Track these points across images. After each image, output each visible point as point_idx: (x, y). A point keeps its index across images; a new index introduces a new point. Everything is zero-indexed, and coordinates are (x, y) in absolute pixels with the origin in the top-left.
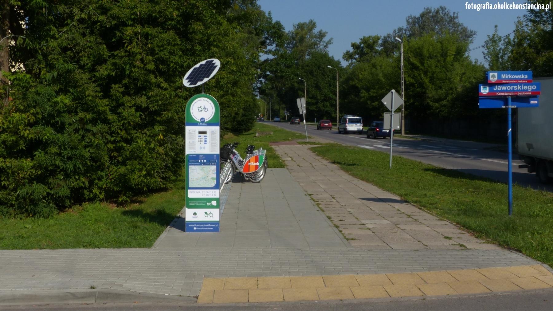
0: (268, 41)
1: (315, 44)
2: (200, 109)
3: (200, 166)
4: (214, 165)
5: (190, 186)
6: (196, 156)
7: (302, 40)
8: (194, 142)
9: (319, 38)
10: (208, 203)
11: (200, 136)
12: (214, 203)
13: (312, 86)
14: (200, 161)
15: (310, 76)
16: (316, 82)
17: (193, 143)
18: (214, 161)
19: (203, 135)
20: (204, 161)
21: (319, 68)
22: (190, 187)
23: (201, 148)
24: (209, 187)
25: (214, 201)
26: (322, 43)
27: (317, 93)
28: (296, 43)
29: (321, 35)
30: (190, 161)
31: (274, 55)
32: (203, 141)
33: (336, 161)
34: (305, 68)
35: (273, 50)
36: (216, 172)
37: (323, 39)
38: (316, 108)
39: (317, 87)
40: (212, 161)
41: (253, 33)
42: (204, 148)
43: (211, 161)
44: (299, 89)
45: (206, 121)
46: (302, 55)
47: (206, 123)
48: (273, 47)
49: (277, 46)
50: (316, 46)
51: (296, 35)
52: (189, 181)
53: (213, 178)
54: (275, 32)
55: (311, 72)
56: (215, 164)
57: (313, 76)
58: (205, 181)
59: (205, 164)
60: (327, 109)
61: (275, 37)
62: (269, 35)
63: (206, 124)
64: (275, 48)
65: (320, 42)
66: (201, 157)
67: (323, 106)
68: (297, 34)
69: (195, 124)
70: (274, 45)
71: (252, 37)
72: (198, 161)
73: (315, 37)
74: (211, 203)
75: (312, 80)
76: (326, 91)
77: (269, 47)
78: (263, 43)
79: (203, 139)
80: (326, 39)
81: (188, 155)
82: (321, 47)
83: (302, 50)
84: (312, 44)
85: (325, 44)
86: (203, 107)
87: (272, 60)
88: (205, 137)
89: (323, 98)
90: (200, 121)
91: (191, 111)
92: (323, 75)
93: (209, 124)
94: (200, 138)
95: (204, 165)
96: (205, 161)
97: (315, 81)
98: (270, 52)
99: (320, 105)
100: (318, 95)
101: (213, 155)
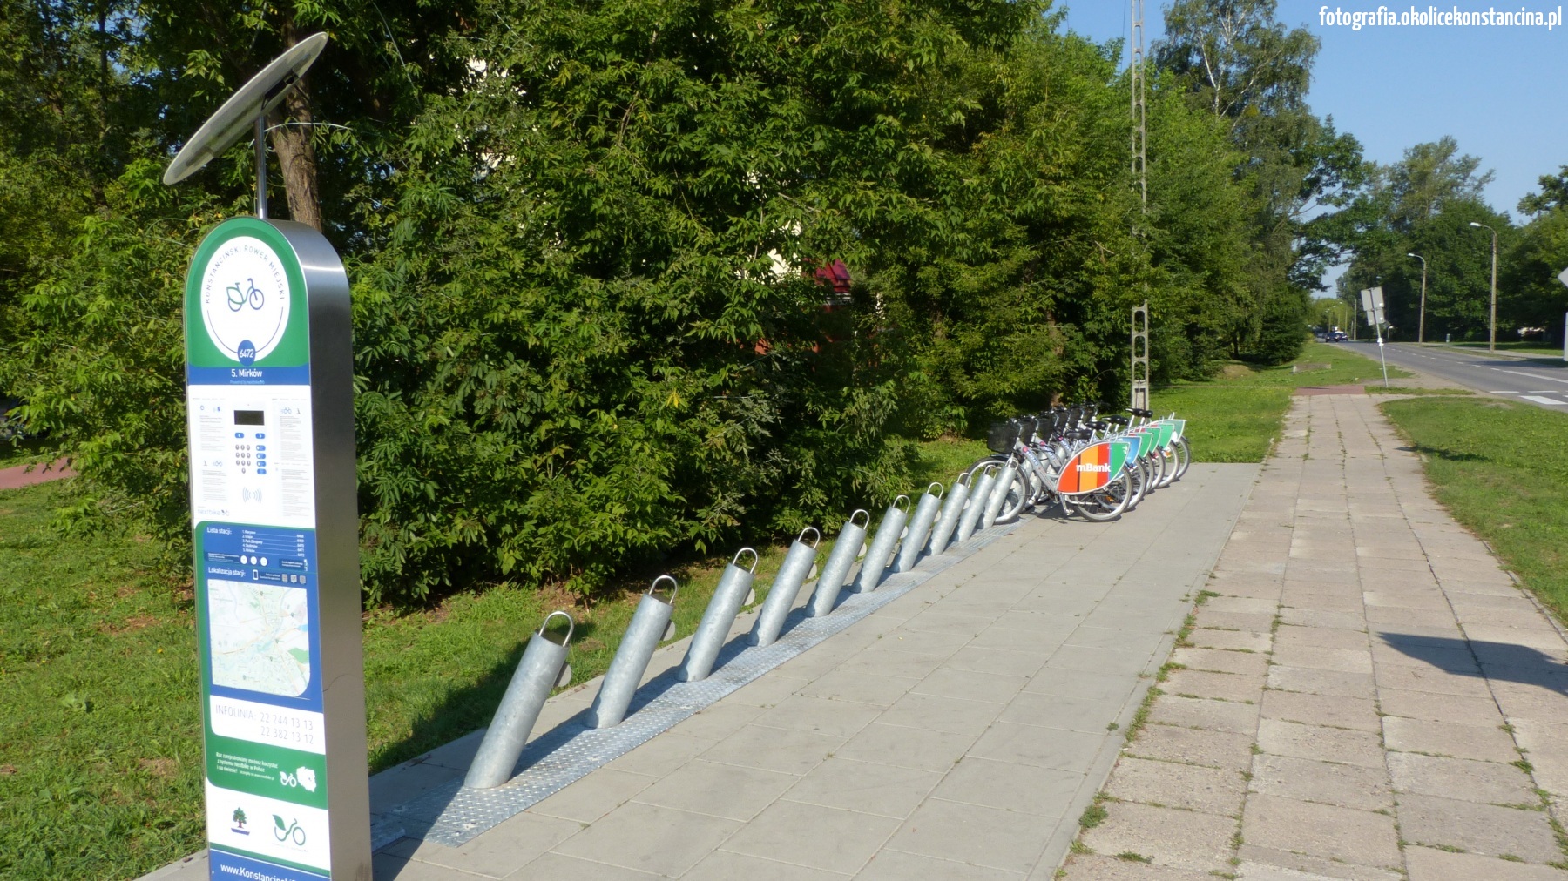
0: (1325, 178)
1: (1454, 184)
2: (236, 296)
3: (245, 585)
4: (298, 585)
5: (218, 679)
6: (227, 532)
7: (1422, 178)
8: (219, 463)
9: (1463, 171)
10: (283, 775)
11: (242, 436)
12: (307, 778)
13: (1442, 270)
14: (244, 560)
15: (1437, 250)
16: (1450, 261)
17: (218, 468)
18: (298, 565)
19: (250, 430)
20: (259, 563)
21: (1458, 231)
22: (216, 682)
23: (246, 495)
24: (284, 693)
25: (308, 767)
26: (1468, 181)
27: (1453, 283)
28: (1409, 186)
29: (1467, 166)
30: (211, 555)
31: (1338, 205)
32: (254, 460)
33: (1423, 443)
34: (1428, 233)
35: (1337, 195)
36: (305, 621)
37: (1472, 174)
38: (1450, 313)
39: (1454, 271)
40: (291, 564)
41: (1287, 162)
42: (259, 496)
43: (285, 563)
44: (1413, 276)
45: (258, 357)
46: (1423, 210)
47: (258, 369)
48: (1337, 190)
49: (1345, 185)
50: (1455, 189)
51: (1410, 170)
52: (214, 655)
53: (295, 652)
54: (1340, 159)
55: (1441, 242)
56: (303, 580)
57: (1444, 248)
58: (268, 661)
59: (264, 577)
60: (1476, 314)
61: (1340, 169)
62: (1326, 165)
63: (260, 374)
64: (1341, 191)
65: (1464, 179)
66: (250, 543)
67: (1467, 309)
68: (1411, 167)
69: (221, 374)
70: (1339, 185)
71: (1284, 171)
72: (238, 560)
73: (1456, 171)
74: (295, 776)
75: (1442, 258)
76: (1475, 278)
77: (1327, 190)
78: (1314, 183)
79: (254, 452)
80: (1478, 173)
81: (204, 525)
82: (1467, 189)
83: (1422, 199)
84: (1446, 185)
85: (1476, 183)
86: (245, 287)
87: (1333, 216)
88: (261, 442)
89: (1466, 292)
90: (235, 358)
91: (204, 307)
92: (1469, 246)
93: (274, 374)
94: (240, 442)
95: (261, 581)
96: (264, 562)
97: (1448, 258)
98: (1328, 199)
99: (1460, 307)
100: (1455, 286)
101: (293, 532)
